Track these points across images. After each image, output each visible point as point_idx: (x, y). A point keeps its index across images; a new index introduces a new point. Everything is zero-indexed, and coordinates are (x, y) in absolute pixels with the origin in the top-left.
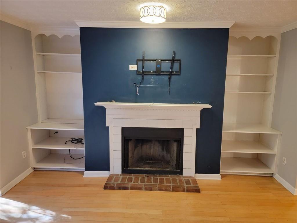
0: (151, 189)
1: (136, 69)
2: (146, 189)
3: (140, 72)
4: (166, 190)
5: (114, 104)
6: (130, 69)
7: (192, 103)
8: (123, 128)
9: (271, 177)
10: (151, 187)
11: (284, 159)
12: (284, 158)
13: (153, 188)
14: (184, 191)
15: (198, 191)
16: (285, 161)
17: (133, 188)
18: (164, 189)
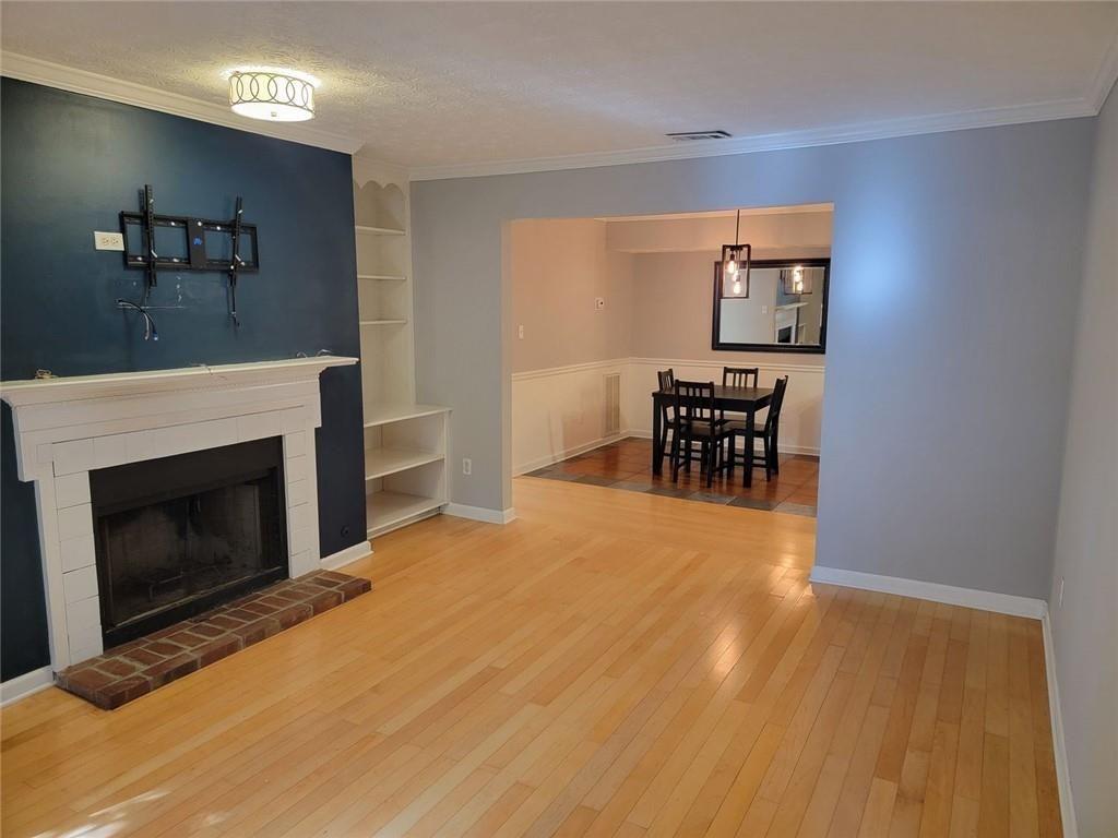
0: (261, 636)
1: (121, 247)
2: (249, 642)
3: (135, 258)
4: (300, 620)
5: (48, 384)
6: (100, 246)
7: (296, 357)
8: (93, 474)
9: (438, 515)
10: (259, 628)
11: (467, 464)
12: (464, 461)
13: (266, 631)
14: (339, 602)
15: (365, 587)
16: (470, 468)
17: (209, 659)
18: (295, 619)
